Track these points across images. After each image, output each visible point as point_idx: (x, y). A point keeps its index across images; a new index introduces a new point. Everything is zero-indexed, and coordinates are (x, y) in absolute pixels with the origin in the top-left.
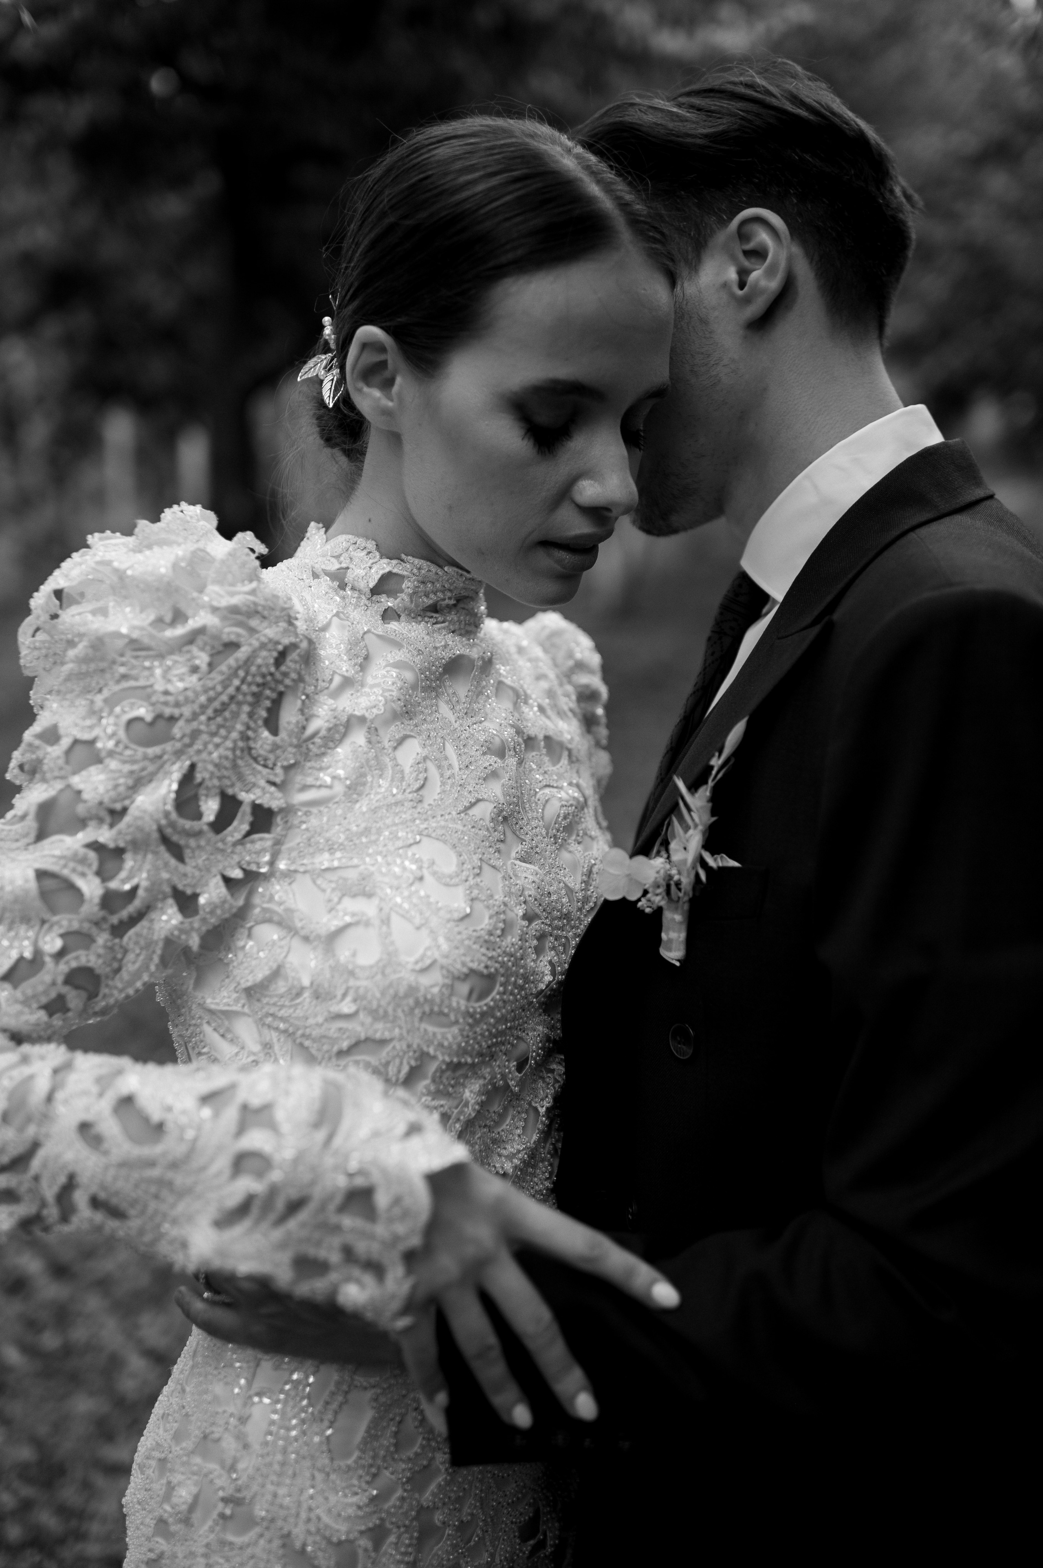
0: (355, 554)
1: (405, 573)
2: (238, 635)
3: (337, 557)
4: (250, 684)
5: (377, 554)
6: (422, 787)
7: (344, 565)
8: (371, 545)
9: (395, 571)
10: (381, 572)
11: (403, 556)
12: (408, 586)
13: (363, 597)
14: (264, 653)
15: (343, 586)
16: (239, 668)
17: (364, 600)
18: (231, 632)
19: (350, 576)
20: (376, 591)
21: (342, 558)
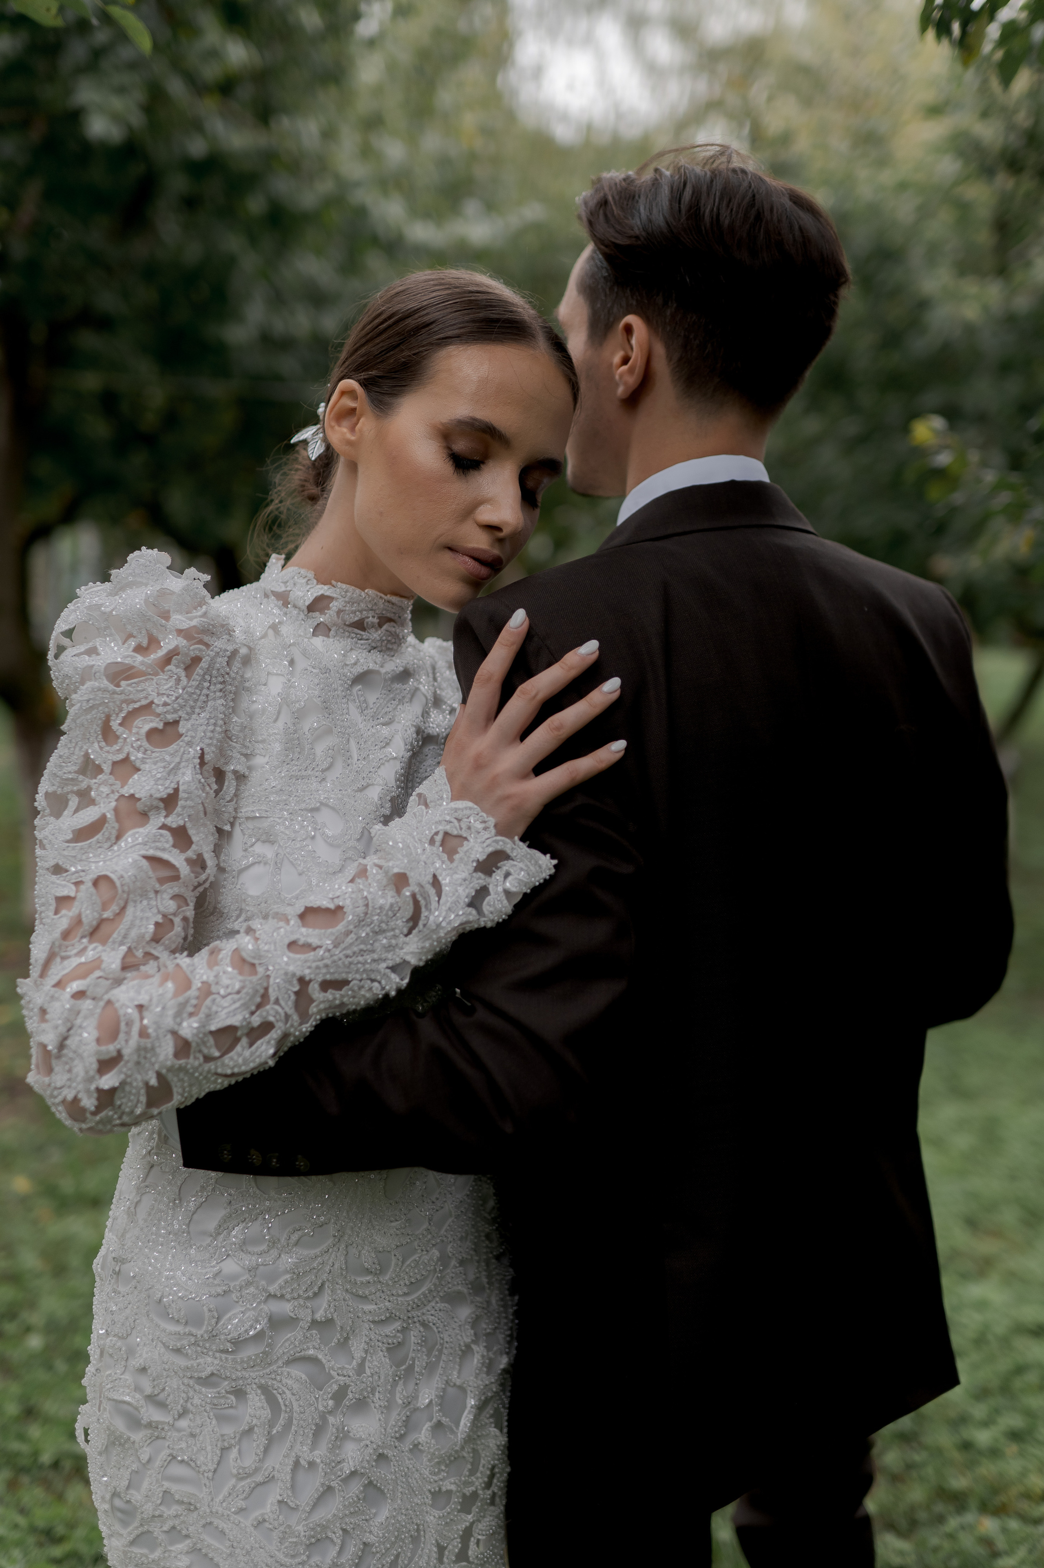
0: (299, 581)
1: (335, 595)
2: (200, 650)
3: (285, 583)
4: (215, 684)
5: (315, 581)
6: (328, 769)
7: (289, 589)
8: (311, 575)
9: (327, 594)
10: (315, 595)
11: (334, 582)
12: (335, 605)
13: (301, 613)
14: (219, 660)
15: (286, 604)
16: (205, 674)
17: (302, 616)
18: (195, 649)
19: (292, 597)
20: (311, 608)
21: (288, 584)
